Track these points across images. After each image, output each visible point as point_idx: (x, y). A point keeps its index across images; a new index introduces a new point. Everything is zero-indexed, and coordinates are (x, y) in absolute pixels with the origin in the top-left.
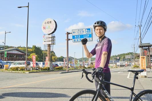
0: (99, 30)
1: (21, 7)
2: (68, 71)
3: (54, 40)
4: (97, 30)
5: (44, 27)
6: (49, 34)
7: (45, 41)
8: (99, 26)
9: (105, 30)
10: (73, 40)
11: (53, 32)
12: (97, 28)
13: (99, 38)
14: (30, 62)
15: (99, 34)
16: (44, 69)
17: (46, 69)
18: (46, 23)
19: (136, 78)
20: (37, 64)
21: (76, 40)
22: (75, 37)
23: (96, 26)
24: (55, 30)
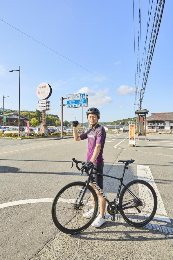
0: (92, 118)
1: (12, 71)
2: (63, 137)
3: (49, 105)
4: (91, 117)
5: (38, 92)
6: (44, 100)
7: (40, 106)
8: (92, 113)
9: (99, 118)
10: (68, 105)
11: (48, 97)
12: (90, 115)
13: (92, 126)
14: (25, 128)
15: (92, 122)
16: (39, 135)
17: (41, 136)
18: (40, 88)
19: (126, 168)
20: (31, 130)
21: (71, 105)
22: (70, 102)
23: (89, 114)
24: (50, 95)
